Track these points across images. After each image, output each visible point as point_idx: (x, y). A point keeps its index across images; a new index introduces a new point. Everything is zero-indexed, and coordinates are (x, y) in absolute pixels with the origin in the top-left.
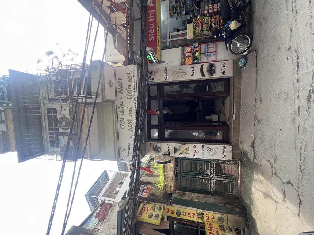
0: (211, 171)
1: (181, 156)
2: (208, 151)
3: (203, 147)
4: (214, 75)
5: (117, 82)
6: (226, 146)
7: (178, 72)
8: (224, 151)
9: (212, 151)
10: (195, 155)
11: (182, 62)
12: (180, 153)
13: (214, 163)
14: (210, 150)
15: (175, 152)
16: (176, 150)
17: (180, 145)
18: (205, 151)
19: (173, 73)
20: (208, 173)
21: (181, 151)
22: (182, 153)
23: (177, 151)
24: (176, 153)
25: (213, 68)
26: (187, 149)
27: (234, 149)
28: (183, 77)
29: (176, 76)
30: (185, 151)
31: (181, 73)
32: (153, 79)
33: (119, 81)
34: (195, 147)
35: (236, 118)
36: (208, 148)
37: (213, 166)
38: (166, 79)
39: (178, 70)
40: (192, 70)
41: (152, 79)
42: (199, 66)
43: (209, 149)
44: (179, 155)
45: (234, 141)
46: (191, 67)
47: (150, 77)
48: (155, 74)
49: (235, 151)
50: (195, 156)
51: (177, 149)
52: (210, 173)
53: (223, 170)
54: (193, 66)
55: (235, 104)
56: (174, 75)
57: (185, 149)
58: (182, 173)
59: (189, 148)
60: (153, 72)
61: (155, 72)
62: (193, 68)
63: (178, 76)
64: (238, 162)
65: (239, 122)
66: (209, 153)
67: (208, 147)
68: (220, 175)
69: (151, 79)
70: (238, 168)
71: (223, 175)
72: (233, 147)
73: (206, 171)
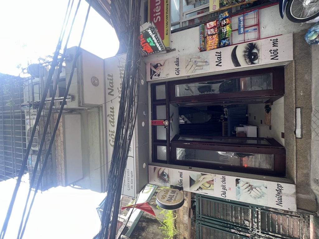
0: (253, 225)
1: (200, 192)
2: (247, 189)
3: (237, 181)
4: (256, 62)
5: (106, 79)
6: (283, 184)
7: (195, 61)
8: (279, 193)
9: (254, 189)
10: (225, 193)
11: (202, 47)
12: (198, 187)
13: (258, 211)
14: (251, 188)
15: (191, 185)
16: (192, 182)
17: (198, 175)
18: (242, 188)
19: (187, 65)
20: (247, 226)
21: (199, 185)
22: (202, 187)
23: (194, 184)
24: (192, 187)
25: (255, 51)
26: (211, 182)
27: (299, 191)
28: (202, 69)
29: (192, 69)
30: (208, 185)
31: (199, 64)
32: (159, 75)
33: (109, 78)
34: (224, 180)
35: (302, 135)
36: (248, 185)
37: (256, 216)
38: (177, 73)
39: (195, 60)
40: (218, 58)
41: (157, 75)
42: (230, 49)
43: (250, 186)
44: (198, 190)
45: (298, 176)
46: (216, 53)
47: (154, 72)
48: (161, 67)
49: (302, 196)
50: (224, 196)
51: (194, 181)
52: (252, 227)
53: (277, 226)
54: (219, 50)
55: (299, 110)
56: (189, 67)
57: (207, 182)
58: (203, 219)
59: (213, 180)
60: (159, 65)
61: (161, 65)
62: (219, 54)
63: (196, 69)
64: (309, 217)
65: (309, 144)
66: (249, 192)
67: (247, 183)
68: (270, 233)
69: (155, 75)
70: (309, 226)
71: (276, 235)
72: (297, 187)
73: (244, 221)
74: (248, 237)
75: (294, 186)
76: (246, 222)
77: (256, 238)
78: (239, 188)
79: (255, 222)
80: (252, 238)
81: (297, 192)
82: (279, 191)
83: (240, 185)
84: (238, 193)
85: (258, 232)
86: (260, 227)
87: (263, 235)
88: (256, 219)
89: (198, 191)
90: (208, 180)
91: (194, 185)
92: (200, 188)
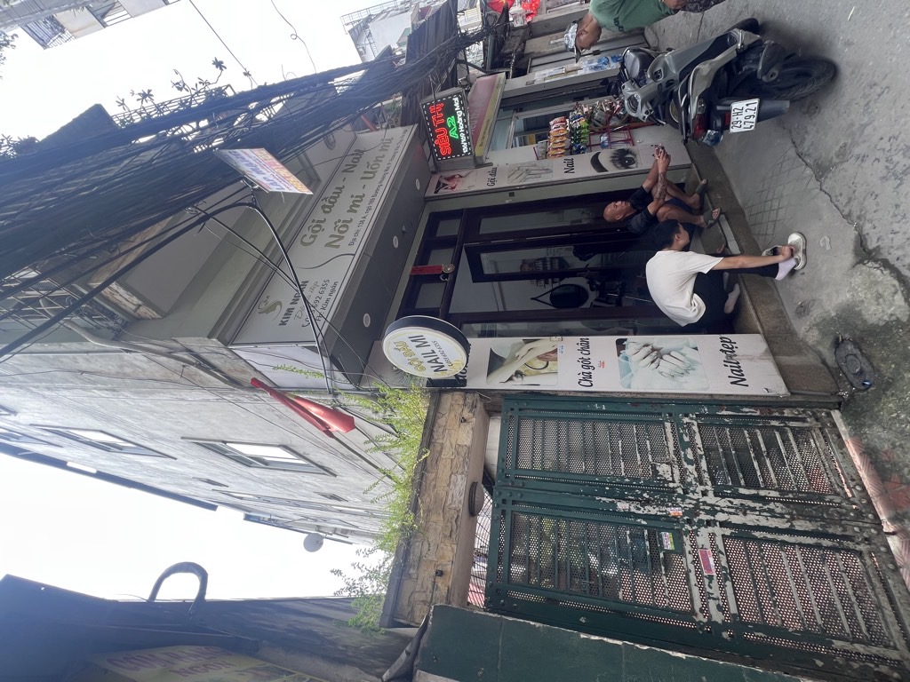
0: (683, 472)
1: (518, 385)
2: (649, 359)
3: (621, 345)
6: (733, 337)
7: (527, 170)
8: (730, 357)
9: (665, 357)
10: (588, 377)
12: (513, 373)
14: (658, 354)
15: (490, 371)
18: (634, 359)
19: (511, 174)
20: (666, 481)
24: (494, 374)
25: (629, 156)
26: (549, 357)
28: (540, 177)
29: (521, 178)
34: (585, 347)
37: (687, 439)
38: (490, 184)
39: (527, 168)
40: (568, 164)
43: (653, 350)
44: (510, 379)
45: (761, 318)
46: (565, 159)
47: (445, 185)
48: (460, 179)
49: (787, 359)
50: (588, 384)
51: (502, 359)
52: (682, 481)
53: (756, 464)
54: (570, 157)
56: (515, 176)
57: (539, 358)
59: (555, 351)
60: (457, 176)
61: (461, 177)
62: (570, 161)
63: (527, 178)
67: (647, 345)
68: (742, 491)
69: (446, 189)
70: (842, 445)
71: (762, 493)
72: (768, 340)
73: (654, 467)
74: (675, 519)
75: (759, 336)
76: (663, 469)
77: (703, 517)
78: (627, 359)
79: (690, 462)
80: (689, 522)
82: (729, 351)
83: (627, 352)
84: (626, 371)
85: (704, 493)
86: (706, 475)
87: (723, 503)
88: (689, 451)
89: (510, 383)
90: (541, 352)
91: (503, 368)
92: (518, 374)
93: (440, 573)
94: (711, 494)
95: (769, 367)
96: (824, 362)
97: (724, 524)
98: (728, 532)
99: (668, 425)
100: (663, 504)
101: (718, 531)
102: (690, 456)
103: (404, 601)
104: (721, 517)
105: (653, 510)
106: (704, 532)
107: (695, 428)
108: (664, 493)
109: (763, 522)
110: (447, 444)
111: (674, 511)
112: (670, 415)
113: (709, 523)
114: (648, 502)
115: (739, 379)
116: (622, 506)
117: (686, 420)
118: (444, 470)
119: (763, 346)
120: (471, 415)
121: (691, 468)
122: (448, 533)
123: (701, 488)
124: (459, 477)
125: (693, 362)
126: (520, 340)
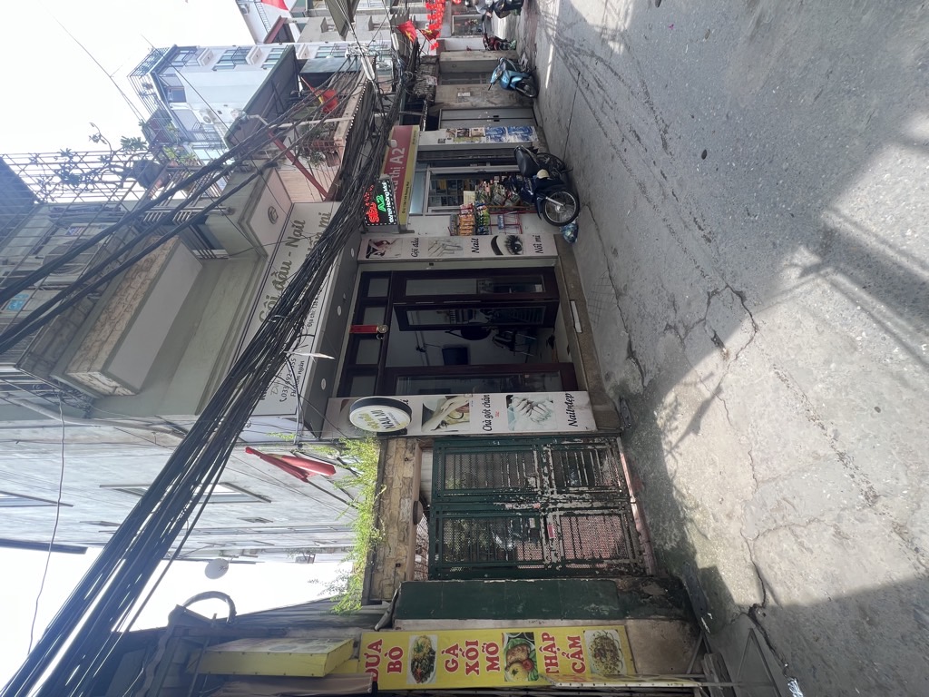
0: (542, 481)
1: (444, 431)
2: (525, 410)
3: (509, 399)
4: (520, 252)
5: (289, 226)
6: (572, 393)
7: (444, 245)
8: (570, 407)
9: (535, 408)
10: (489, 424)
11: (453, 231)
12: (440, 422)
13: (547, 451)
14: (530, 406)
15: (424, 421)
16: (427, 414)
17: (440, 400)
18: (517, 409)
19: (430, 247)
20: (532, 488)
21: (443, 417)
22: (446, 420)
23: (431, 417)
24: (427, 424)
25: (518, 243)
26: (464, 410)
27: (593, 400)
28: (453, 253)
29: (439, 252)
30: (458, 415)
31: (448, 247)
32: (382, 254)
33: (297, 225)
34: (487, 401)
35: (582, 329)
36: (525, 402)
38: (413, 255)
39: (443, 243)
40: (474, 244)
41: (380, 254)
42: (489, 238)
44: (438, 427)
45: (588, 378)
46: (472, 239)
47: (375, 250)
48: (388, 246)
49: (598, 407)
50: (489, 429)
51: (431, 412)
52: (542, 487)
54: (475, 237)
55: (573, 303)
56: (434, 249)
57: (457, 410)
59: (468, 405)
60: (385, 242)
62: (476, 241)
63: (443, 252)
65: (591, 338)
66: (528, 414)
67: (524, 400)
68: (571, 489)
69: (376, 254)
71: (580, 489)
72: (590, 396)
73: (527, 479)
74: (537, 510)
75: (585, 393)
76: (531, 480)
77: (551, 506)
78: (512, 410)
79: (546, 475)
80: (544, 511)
81: (592, 403)
82: (570, 403)
83: (513, 405)
84: (512, 418)
85: (552, 493)
86: (554, 482)
87: (561, 497)
88: (546, 468)
89: (438, 430)
90: (458, 406)
91: (432, 419)
92: (444, 423)
93: (398, 565)
94: (555, 493)
95: (589, 413)
96: (616, 409)
97: (561, 509)
98: (562, 513)
99: (535, 452)
100: (531, 502)
101: (558, 513)
102: (546, 471)
103: (376, 587)
104: (559, 505)
105: (525, 506)
106: (550, 515)
107: (550, 453)
108: (531, 495)
109: (580, 505)
110: (396, 478)
111: (536, 505)
112: (537, 445)
113: (554, 510)
114: (522, 502)
115: (573, 422)
116: (508, 506)
117: (545, 448)
118: (396, 496)
119: (587, 399)
120: (412, 455)
121: (546, 478)
122: (402, 539)
123: (551, 490)
124: (406, 500)
125: (550, 411)
126: (443, 396)
